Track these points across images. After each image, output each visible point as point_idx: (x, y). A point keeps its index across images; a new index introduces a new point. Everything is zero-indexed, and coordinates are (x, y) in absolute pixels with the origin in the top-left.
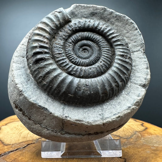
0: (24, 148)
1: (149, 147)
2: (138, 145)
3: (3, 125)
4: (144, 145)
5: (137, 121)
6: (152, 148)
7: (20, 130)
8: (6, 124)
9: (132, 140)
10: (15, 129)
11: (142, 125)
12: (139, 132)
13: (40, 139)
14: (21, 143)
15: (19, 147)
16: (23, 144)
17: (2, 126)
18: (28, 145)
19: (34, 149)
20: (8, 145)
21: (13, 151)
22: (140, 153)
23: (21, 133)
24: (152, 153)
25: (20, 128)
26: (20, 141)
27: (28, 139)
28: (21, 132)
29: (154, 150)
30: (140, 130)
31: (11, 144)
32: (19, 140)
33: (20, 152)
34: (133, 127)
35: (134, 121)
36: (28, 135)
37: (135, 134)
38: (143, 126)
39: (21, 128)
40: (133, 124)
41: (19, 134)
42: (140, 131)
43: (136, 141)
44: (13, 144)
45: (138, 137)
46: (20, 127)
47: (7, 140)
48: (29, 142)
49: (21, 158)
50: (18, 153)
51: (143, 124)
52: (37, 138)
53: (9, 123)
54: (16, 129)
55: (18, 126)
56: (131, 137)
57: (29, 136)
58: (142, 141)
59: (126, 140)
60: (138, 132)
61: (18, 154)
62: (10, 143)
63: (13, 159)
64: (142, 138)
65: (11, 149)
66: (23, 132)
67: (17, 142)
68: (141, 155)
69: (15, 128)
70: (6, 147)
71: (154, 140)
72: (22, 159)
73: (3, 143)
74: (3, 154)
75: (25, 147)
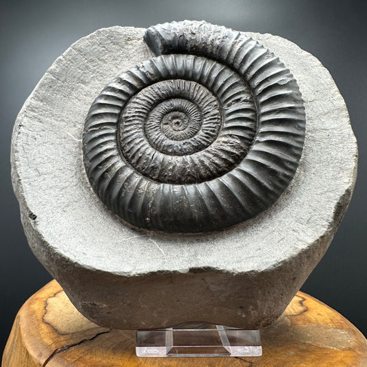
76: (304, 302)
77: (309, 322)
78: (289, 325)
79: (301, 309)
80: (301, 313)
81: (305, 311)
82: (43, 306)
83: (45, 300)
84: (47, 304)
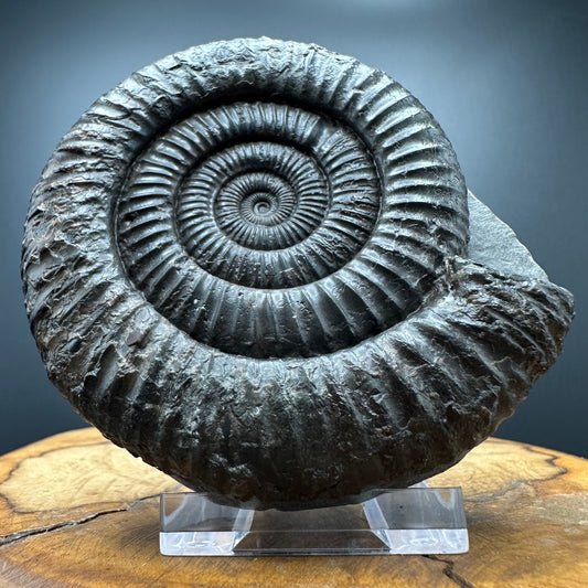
0: (82, 522)
1: (555, 528)
2: (516, 521)
3: (31, 457)
4: (540, 521)
5: (532, 451)
6: (567, 530)
7: (87, 472)
8: (42, 454)
9: (494, 506)
10: (69, 469)
11: (550, 462)
12: (534, 482)
13: (149, 500)
14: (75, 508)
15: (66, 520)
16: (84, 510)
17: (25, 459)
18: (100, 514)
19: (117, 527)
20: (28, 513)
21: (40, 532)
22: (516, 546)
23: (87, 480)
24: (563, 546)
25: (87, 467)
26: (76, 503)
27: (105, 499)
28: (87, 476)
29: (575, 538)
30: (536, 476)
31: (41, 509)
32: (72, 500)
33: (65, 536)
34: (514, 469)
35: (524, 452)
36: (108, 487)
37: (513, 489)
38: (553, 465)
39: (91, 467)
40: (516, 459)
41: (77, 481)
42: (536, 480)
43: (509, 511)
44: (45, 512)
45: (524, 497)
46: (87, 463)
47: (29, 500)
48: (105, 506)
49: (62, 552)
50: (56, 538)
51: (556, 458)
52: (140, 496)
53: (52, 450)
54: (74, 469)
55: (82, 459)
56: (494, 497)
57: (112, 488)
58: (536, 508)
59: (472, 505)
60: (526, 482)
61: (57, 541)
62: (35, 508)
63: (33, 555)
64: (539, 501)
65: (36, 526)
66: (93, 477)
67: (63, 505)
68: (518, 552)
69: (71, 464)
70: (18, 519)
71: (582, 507)
72: (64, 555)
73: (11, 506)
74: (3, 540)
75: (87, 521)
76: (556, 461)
77: (578, 489)
78: (533, 495)
79: (551, 470)
80: (554, 477)
81: (563, 473)
82: (9, 469)
83: (18, 460)
84: (18, 466)
